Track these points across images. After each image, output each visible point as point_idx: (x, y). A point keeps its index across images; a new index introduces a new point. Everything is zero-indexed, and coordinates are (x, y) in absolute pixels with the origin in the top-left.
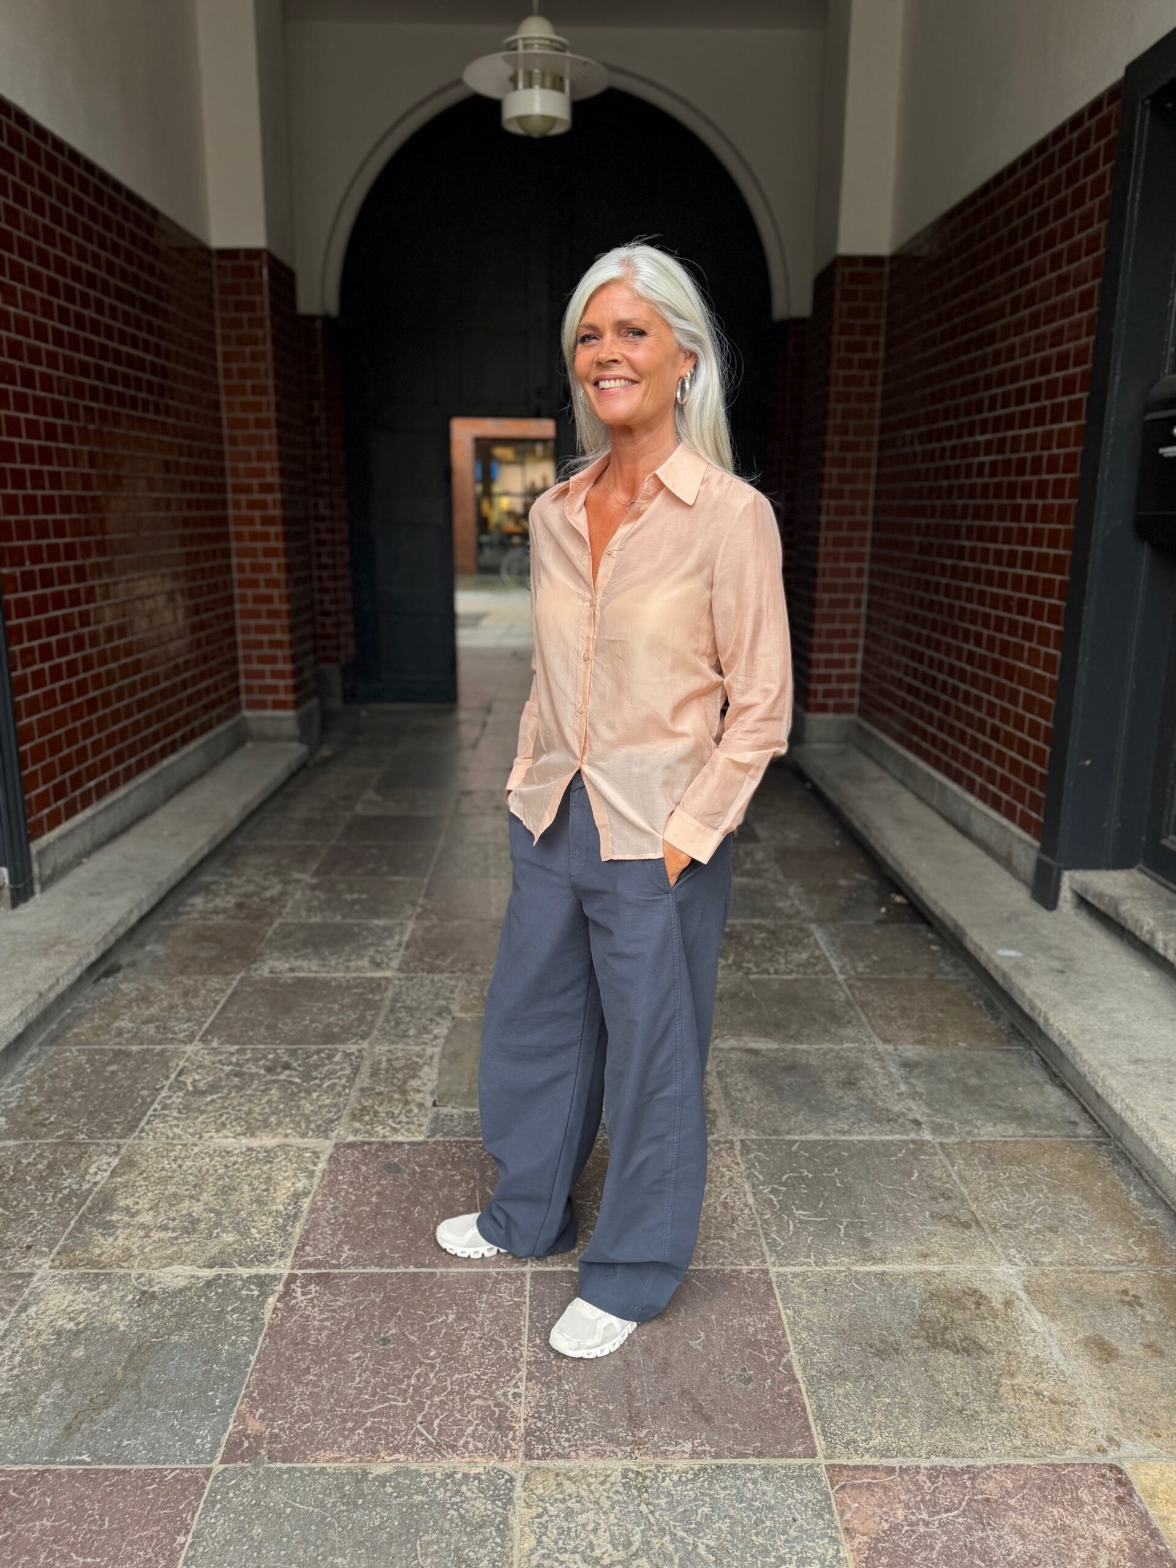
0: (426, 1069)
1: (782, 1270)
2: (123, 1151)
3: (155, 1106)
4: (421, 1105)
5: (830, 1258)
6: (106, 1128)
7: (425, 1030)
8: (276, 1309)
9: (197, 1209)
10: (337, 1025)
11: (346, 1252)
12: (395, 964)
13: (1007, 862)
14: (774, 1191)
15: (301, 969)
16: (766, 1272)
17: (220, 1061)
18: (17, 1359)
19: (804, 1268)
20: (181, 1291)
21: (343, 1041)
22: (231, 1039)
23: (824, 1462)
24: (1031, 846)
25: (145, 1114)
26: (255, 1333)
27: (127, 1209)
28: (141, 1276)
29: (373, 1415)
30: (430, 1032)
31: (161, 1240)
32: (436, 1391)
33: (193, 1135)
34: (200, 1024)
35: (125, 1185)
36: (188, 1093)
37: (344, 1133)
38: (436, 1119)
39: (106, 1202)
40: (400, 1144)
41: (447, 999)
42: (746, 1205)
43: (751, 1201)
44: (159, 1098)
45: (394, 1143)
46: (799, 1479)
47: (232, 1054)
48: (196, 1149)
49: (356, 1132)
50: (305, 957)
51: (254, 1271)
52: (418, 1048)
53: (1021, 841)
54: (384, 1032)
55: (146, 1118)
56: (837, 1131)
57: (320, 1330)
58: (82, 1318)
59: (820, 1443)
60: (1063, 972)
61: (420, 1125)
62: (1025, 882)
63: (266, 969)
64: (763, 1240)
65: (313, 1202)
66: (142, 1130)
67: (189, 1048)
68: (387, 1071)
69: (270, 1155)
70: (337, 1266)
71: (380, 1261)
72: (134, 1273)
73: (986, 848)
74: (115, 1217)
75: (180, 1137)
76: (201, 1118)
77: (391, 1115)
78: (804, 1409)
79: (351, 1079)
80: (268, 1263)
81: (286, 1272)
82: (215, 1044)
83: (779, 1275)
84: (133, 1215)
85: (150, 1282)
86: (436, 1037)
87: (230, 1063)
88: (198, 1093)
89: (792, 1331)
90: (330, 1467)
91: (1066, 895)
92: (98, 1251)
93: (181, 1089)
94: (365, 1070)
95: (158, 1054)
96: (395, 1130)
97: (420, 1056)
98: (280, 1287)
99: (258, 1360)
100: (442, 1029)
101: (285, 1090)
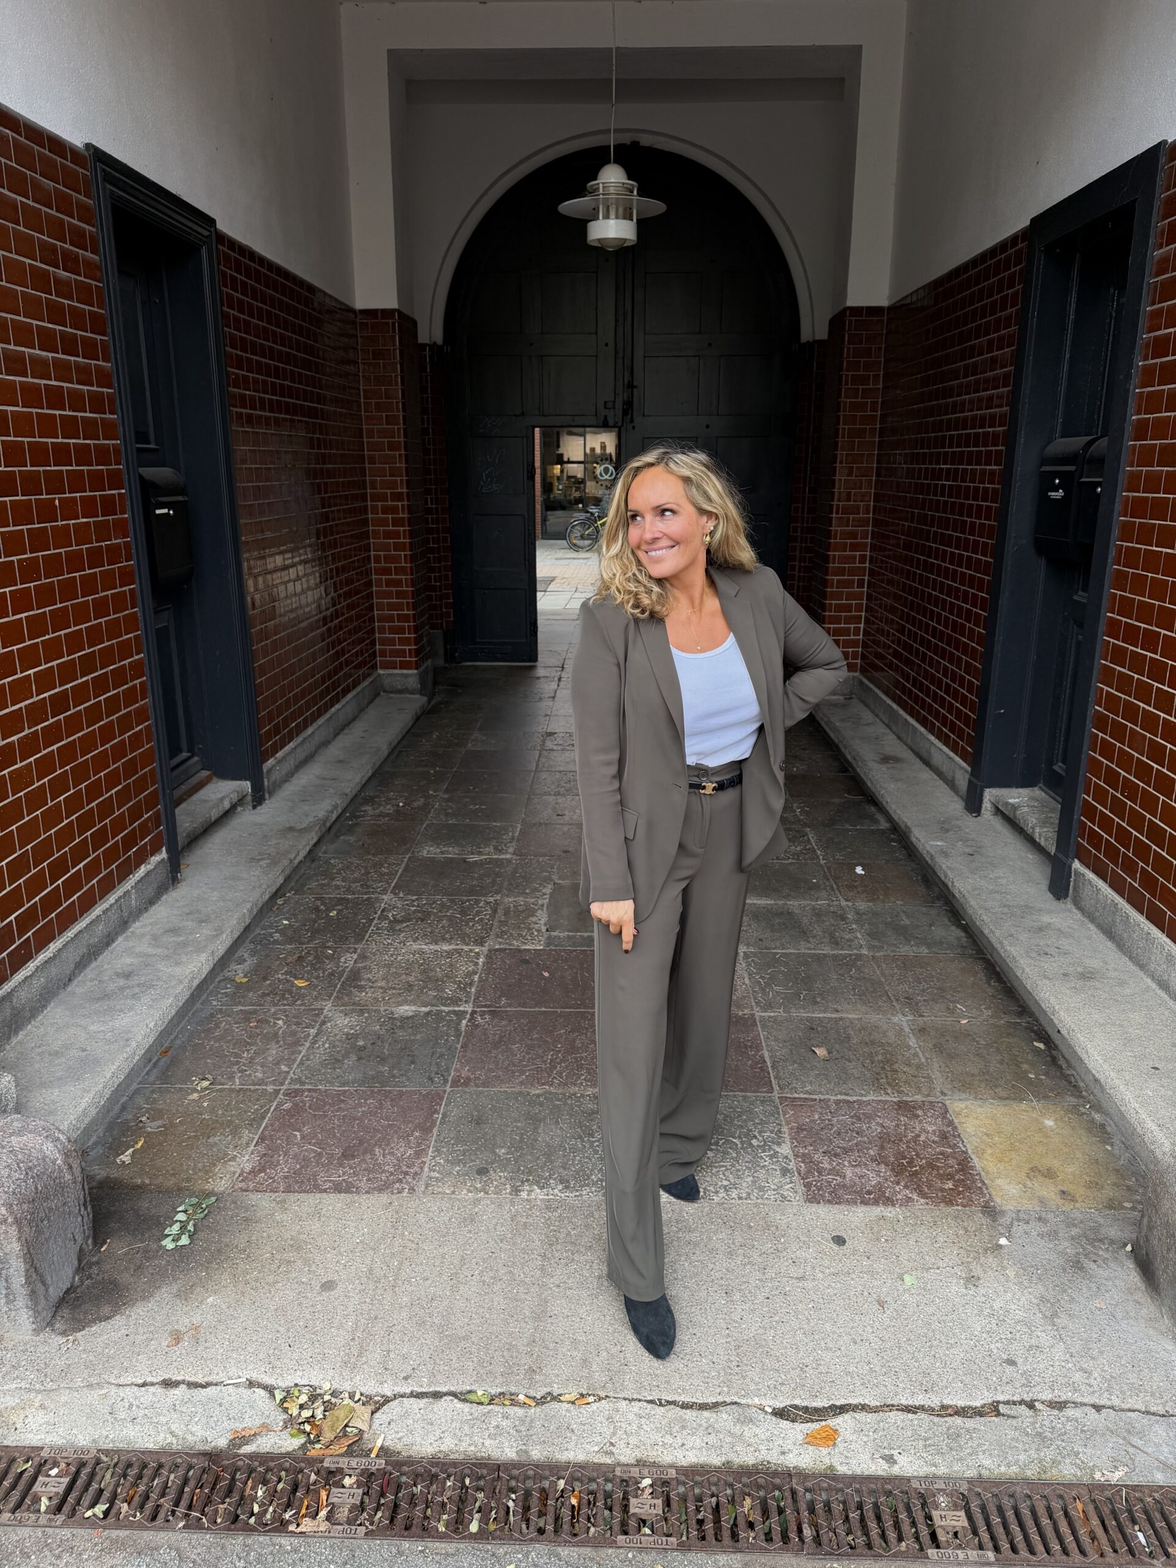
0: (540, 911)
1: (762, 1014)
2: (359, 951)
3: (372, 928)
4: (538, 931)
5: (793, 1010)
6: (344, 939)
7: (536, 890)
8: (467, 1026)
9: (411, 979)
10: (478, 886)
11: (504, 1001)
12: (511, 850)
13: (951, 784)
14: (761, 977)
15: (448, 852)
16: (754, 1014)
17: (407, 905)
18: (327, 1046)
19: (776, 1014)
20: (411, 1017)
21: (485, 895)
22: (410, 892)
23: (777, 1095)
24: (966, 771)
25: (367, 932)
26: (458, 1036)
27: (369, 979)
28: (386, 1010)
29: (529, 1070)
30: (540, 891)
31: (393, 994)
32: (562, 1061)
33: (400, 943)
34: (389, 884)
35: (365, 968)
36: (390, 921)
37: (491, 943)
38: (549, 937)
39: (355, 975)
40: (529, 950)
41: (549, 872)
42: (744, 984)
43: (747, 981)
44: (373, 924)
45: (525, 950)
46: (762, 1102)
47: (414, 901)
48: (403, 951)
49: (500, 943)
50: (449, 845)
51: (451, 1009)
52: (533, 900)
53: (961, 768)
54: (509, 890)
55: (368, 935)
56: (805, 948)
57: (494, 1035)
58: (358, 1028)
59: (776, 1087)
60: (972, 855)
61: (540, 941)
62: (961, 797)
63: (425, 852)
64: (753, 1000)
65: (480, 977)
66: (367, 941)
67: (385, 897)
68: (515, 912)
69: (449, 954)
70: (500, 1007)
71: (524, 1005)
72: (382, 1009)
73: (940, 774)
74: (363, 983)
75: (391, 944)
76: (402, 935)
77: (520, 935)
78: (769, 1074)
79: (493, 916)
80: (459, 1006)
81: (470, 1010)
82: (401, 895)
83: (761, 1016)
84: (373, 983)
85: (392, 1013)
86: (544, 894)
87: (414, 906)
88: (396, 921)
89: (766, 1042)
90: (509, 1090)
91: (987, 805)
92: (357, 999)
93: (385, 919)
94: (500, 912)
95: (366, 900)
96: (525, 943)
97: (536, 905)
98: (468, 1016)
99: (462, 1047)
100: (548, 889)
101: (452, 921)
